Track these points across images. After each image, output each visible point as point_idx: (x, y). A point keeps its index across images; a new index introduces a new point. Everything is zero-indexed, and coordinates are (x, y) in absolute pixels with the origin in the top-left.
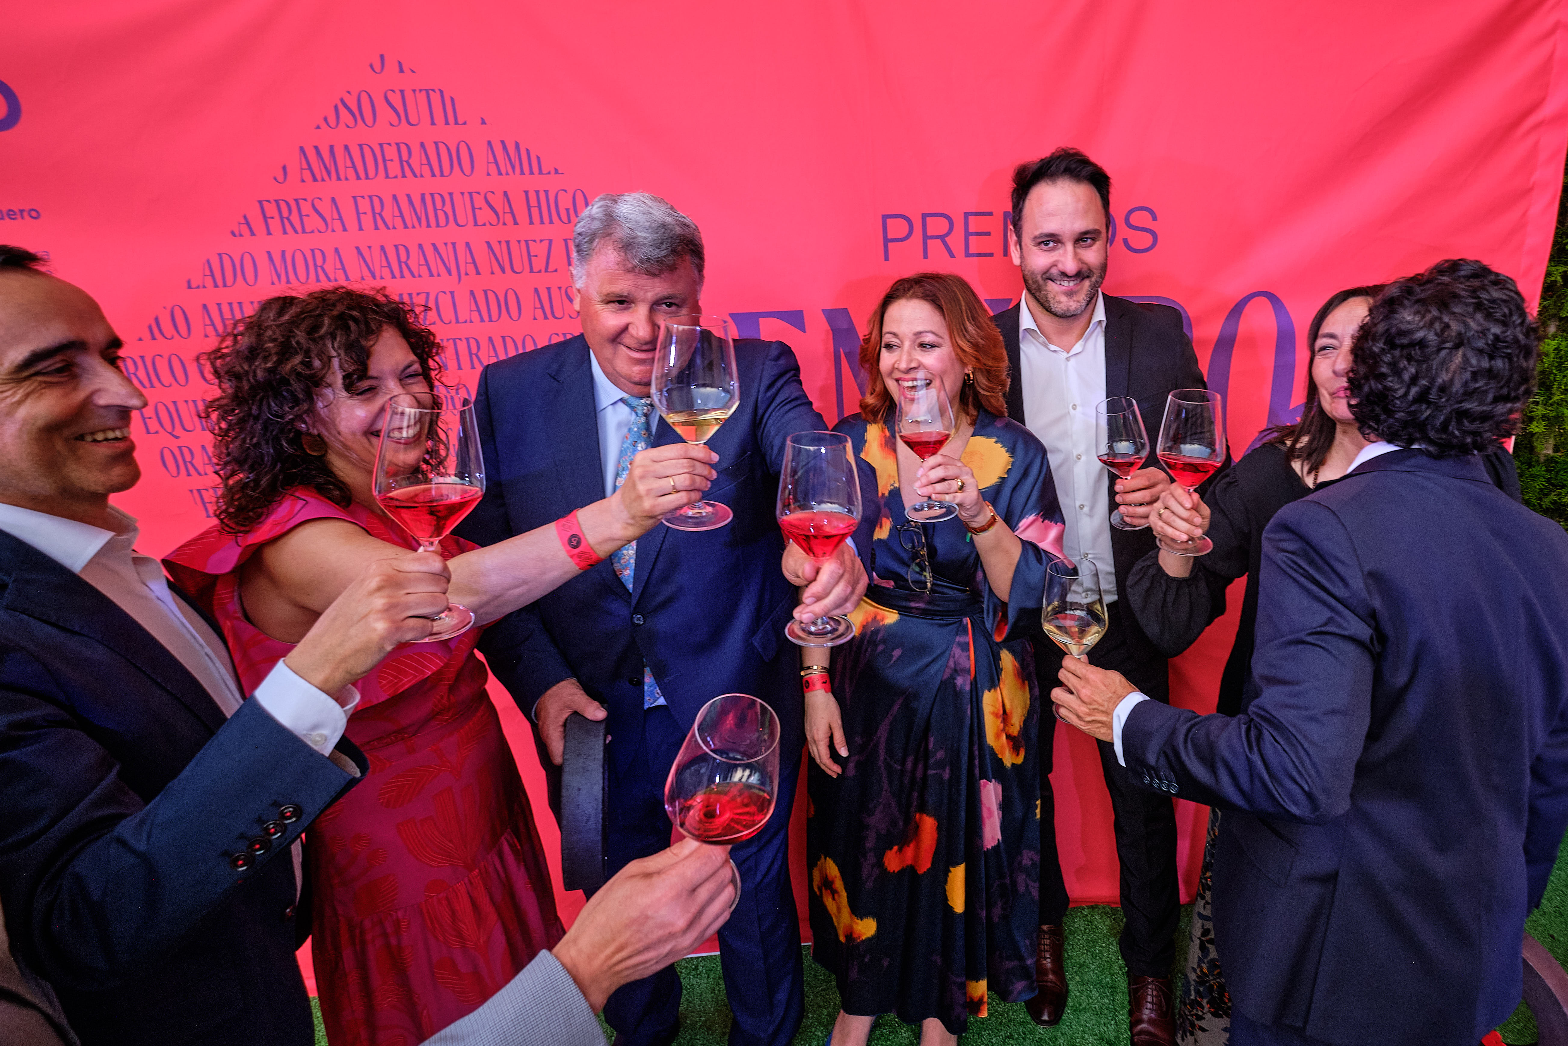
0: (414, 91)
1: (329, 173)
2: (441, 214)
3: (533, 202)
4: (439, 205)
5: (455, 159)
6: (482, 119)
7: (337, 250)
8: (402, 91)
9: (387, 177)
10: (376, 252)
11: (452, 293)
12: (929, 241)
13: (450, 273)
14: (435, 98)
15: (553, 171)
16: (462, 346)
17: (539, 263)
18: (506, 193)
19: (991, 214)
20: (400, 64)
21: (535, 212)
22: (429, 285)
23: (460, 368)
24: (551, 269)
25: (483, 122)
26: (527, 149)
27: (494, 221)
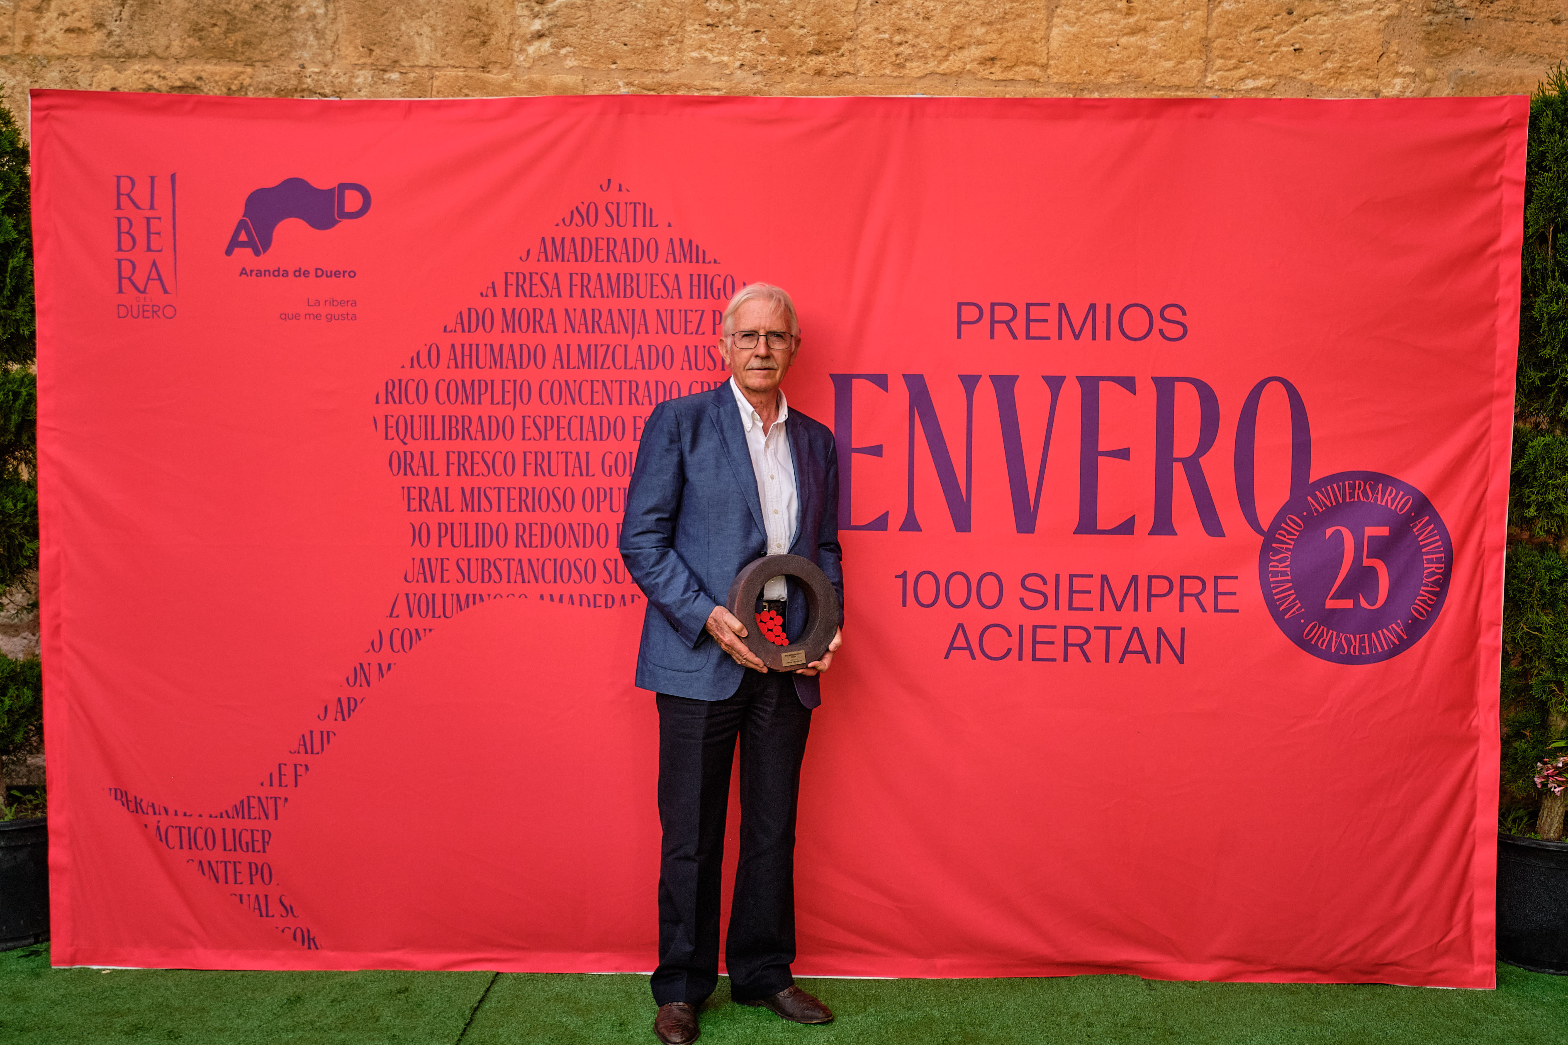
0: (626, 203)
1: (557, 256)
2: (628, 289)
3: (695, 282)
4: (628, 282)
5: (645, 250)
6: (669, 223)
7: (551, 310)
8: (618, 204)
9: (596, 261)
10: (579, 313)
11: (626, 346)
12: (996, 325)
13: (627, 331)
14: (640, 209)
15: (713, 261)
16: (626, 387)
17: (692, 327)
18: (676, 276)
19: (1048, 305)
20: (620, 186)
21: (695, 289)
22: (611, 339)
23: (621, 403)
24: (700, 332)
25: (670, 225)
26: (697, 246)
27: (665, 295)
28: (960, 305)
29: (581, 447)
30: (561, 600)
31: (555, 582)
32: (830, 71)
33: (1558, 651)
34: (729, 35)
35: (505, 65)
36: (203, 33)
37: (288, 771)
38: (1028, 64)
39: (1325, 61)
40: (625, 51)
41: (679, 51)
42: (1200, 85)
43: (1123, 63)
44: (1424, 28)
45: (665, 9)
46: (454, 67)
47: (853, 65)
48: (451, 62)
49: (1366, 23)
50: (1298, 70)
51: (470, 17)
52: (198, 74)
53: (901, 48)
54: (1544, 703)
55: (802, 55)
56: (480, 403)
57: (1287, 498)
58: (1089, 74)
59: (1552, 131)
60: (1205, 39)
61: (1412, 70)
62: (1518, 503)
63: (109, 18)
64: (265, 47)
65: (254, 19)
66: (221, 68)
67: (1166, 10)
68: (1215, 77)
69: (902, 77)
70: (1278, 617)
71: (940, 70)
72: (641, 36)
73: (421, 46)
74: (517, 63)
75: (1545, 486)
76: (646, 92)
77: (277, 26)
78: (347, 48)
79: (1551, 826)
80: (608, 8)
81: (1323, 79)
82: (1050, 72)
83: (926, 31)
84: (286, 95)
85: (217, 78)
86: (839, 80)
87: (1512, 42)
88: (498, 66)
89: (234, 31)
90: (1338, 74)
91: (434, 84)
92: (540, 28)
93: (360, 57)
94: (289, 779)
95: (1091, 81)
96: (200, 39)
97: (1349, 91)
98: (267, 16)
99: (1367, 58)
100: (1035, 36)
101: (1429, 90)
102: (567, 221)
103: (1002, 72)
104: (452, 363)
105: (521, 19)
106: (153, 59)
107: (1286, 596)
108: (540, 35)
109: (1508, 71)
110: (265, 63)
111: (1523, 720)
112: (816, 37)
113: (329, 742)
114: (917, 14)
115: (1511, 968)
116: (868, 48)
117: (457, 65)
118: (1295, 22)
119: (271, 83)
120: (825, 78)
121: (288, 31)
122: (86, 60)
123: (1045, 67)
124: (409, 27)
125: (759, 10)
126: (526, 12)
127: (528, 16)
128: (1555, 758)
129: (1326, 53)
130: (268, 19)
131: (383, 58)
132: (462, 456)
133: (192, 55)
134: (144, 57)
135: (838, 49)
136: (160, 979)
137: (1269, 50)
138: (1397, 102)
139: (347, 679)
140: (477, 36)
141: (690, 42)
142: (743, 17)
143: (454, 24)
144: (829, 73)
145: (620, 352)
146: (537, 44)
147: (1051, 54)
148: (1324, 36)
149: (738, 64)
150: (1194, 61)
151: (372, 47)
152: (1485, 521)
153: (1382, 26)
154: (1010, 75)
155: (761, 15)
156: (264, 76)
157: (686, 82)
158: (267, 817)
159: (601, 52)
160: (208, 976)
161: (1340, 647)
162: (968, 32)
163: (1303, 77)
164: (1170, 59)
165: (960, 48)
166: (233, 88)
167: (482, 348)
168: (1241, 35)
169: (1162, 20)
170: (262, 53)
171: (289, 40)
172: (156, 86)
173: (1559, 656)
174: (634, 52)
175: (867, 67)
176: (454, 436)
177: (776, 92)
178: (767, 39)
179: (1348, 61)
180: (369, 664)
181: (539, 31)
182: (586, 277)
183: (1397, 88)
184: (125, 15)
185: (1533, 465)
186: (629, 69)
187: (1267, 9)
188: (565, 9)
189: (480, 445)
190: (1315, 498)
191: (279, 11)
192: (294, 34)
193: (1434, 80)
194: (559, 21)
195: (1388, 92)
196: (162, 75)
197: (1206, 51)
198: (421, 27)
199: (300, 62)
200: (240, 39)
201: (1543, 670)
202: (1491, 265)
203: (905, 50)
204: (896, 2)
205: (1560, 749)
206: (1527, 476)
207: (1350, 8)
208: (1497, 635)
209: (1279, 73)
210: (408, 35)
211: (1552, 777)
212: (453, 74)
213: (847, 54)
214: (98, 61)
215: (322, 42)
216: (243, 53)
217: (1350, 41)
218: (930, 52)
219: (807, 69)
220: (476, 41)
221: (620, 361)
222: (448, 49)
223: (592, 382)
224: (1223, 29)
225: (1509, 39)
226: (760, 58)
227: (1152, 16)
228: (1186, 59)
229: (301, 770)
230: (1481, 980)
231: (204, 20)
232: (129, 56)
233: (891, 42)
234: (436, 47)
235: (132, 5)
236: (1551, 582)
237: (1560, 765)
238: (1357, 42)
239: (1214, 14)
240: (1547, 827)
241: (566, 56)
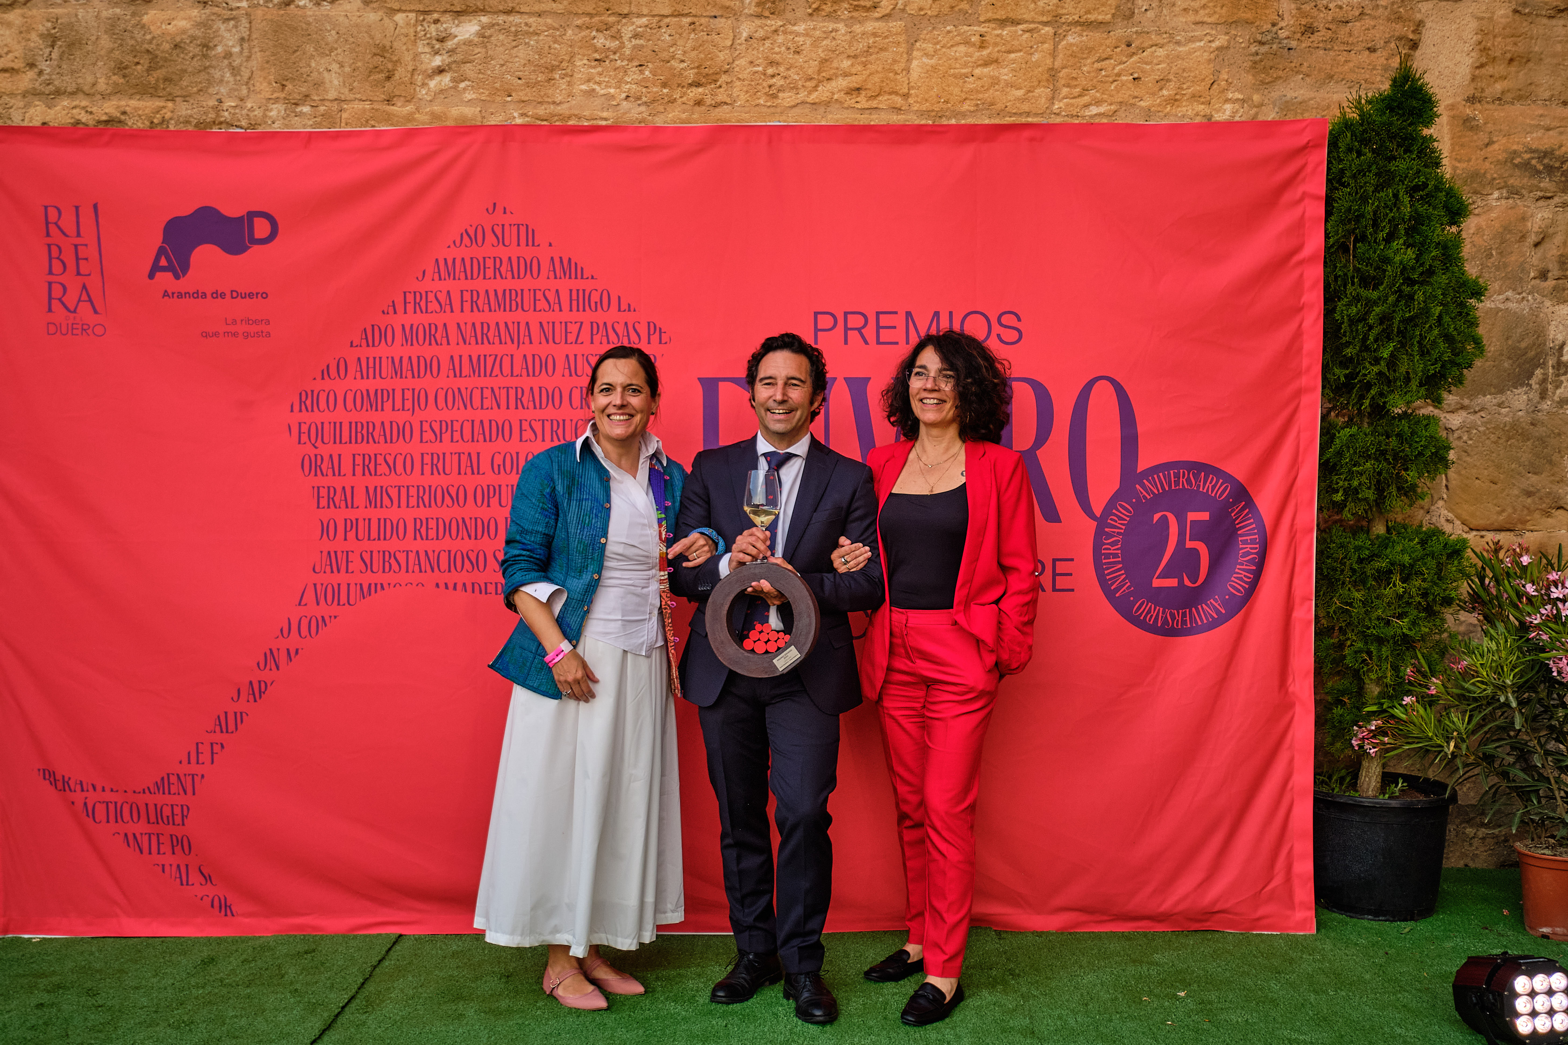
0: (510, 225)
1: (449, 275)
2: (514, 303)
3: (574, 297)
4: (513, 297)
5: (529, 267)
6: (550, 243)
7: (445, 325)
8: (503, 225)
9: (485, 279)
10: (469, 326)
11: (512, 356)
12: (849, 332)
13: (513, 342)
14: (523, 230)
15: (590, 277)
16: (512, 392)
17: (571, 338)
18: (557, 291)
19: (896, 313)
20: (505, 209)
21: (574, 303)
22: (498, 349)
23: (508, 408)
24: (579, 341)
25: (550, 245)
26: (576, 264)
27: (547, 308)
28: (816, 314)
29: (472, 448)
30: (455, 588)
31: (449, 571)
32: (709, 101)
33: (1367, 623)
34: (615, 70)
35: (409, 98)
36: (127, 71)
37: (205, 749)
38: (890, 93)
39: (1161, 89)
40: (519, 85)
41: (569, 84)
42: (1048, 111)
43: (978, 92)
44: (1251, 58)
45: (556, 46)
46: (360, 100)
47: (730, 96)
48: (358, 96)
49: (1198, 53)
50: (1137, 97)
51: (375, 55)
52: (122, 109)
53: (774, 80)
54: (1357, 671)
55: (683, 87)
56: (382, 410)
57: (1116, 486)
58: (946, 102)
59: (1350, 150)
60: (1052, 69)
61: (1240, 96)
62: (1326, 489)
63: (40, 58)
64: (185, 83)
65: (174, 57)
66: (144, 103)
67: (1016, 43)
68: (1061, 105)
69: (776, 107)
70: (1110, 595)
71: (809, 100)
72: (534, 71)
73: (331, 82)
74: (419, 96)
75: (1350, 472)
76: (539, 123)
77: (196, 63)
78: (261, 83)
79: (1369, 784)
80: (503, 45)
81: (1159, 105)
82: (911, 100)
83: (797, 64)
84: (205, 128)
85: (140, 112)
86: (717, 110)
87: (1331, 69)
88: (402, 99)
89: (156, 69)
90: (1173, 101)
91: (343, 116)
92: (440, 64)
93: (273, 92)
94: (205, 757)
95: (948, 109)
96: (124, 76)
97: (1183, 116)
98: (186, 54)
99: (1199, 86)
100: (896, 68)
101: (1257, 114)
102: (458, 243)
103: (867, 101)
104: (359, 375)
105: (423, 56)
106: (81, 95)
107: (1116, 577)
108: (440, 71)
109: (1327, 96)
110: (185, 98)
111: (1341, 688)
112: (696, 70)
113: (242, 722)
114: (789, 49)
115: (1334, 915)
116: (743, 80)
117: (364, 98)
118: (1134, 53)
119: (191, 116)
120: (704, 108)
121: (206, 68)
122: (19, 97)
123: (906, 96)
124: (318, 64)
125: (642, 46)
126: (427, 49)
127: (429, 53)
128: (1369, 722)
129: (1162, 82)
130: (187, 58)
131: (295, 93)
132: (367, 457)
133: (117, 91)
134: (73, 93)
135: (716, 81)
136: (86, 946)
137: (1111, 79)
138: (1229, 126)
139: (258, 664)
140: (382, 71)
141: (580, 76)
142: (628, 52)
143: (360, 61)
144: (708, 103)
145: (506, 362)
146: (438, 78)
147: (912, 84)
148: (1160, 66)
149: (624, 95)
150: (1042, 89)
151: (284, 83)
152: (1296, 505)
153: (1212, 56)
154: (874, 104)
155: (645, 50)
156: (184, 110)
157: (576, 112)
158: (185, 793)
159: (497, 85)
160: (131, 942)
161: (1165, 622)
162: (835, 65)
163: (1142, 104)
164: (1020, 88)
165: (828, 79)
166: (156, 121)
167: (384, 360)
168: (1085, 65)
169: (1013, 52)
170: (182, 89)
171: (207, 77)
172: (84, 120)
173: (1369, 628)
174: (528, 85)
175: (743, 97)
176: (359, 440)
177: (659, 121)
178: (650, 72)
179: (1182, 89)
180: (278, 649)
181: (439, 67)
182: (475, 293)
183: (1228, 113)
184: (54, 56)
185: (1340, 454)
186: (523, 101)
187: (1108, 42)
188: (463, 47)
189: (382, 448)
190: (1143, 486)
191: (197, 50)
192: (212, 71)
193: (1261, 105)
194: (458, 57)
195: (1218, 117)
196: (89, 110)
197: (1054, 80)
198: (330, 63)
199: (218, 97)
200: (161, 76)
201: (1354, 641)
202: (1296, 274)
203: (778, 82)
204: (768, 38)
205: (1374, 712)
206: (1335, 465)
207: (1183, 40)
208: (1310, 610)
209: (1119, 100)
210: (318, 71)
211: (1367, 739)
212: (361, 107)
213: (724, 85)
214: (30, 98)
215: (238, 78)
216: (164, 89)
217: (1184, 70)
218: (800, 83)
219: (689, 100)
220: (382, 76)
221: (506, 369)
222: (355, 84)
223: (482, 389)
224: (1068, 61)
225: (1329, 67)
226: (644, 90)
227: (1003, 48)
228: (1034, 88)
229: (217, 748)
230: (1302, 925)
231: (128, 59)
232: (59, 93)
233: (765, 74)
234: (344, 82)
235: (61, 46)
236: (1360, 561)
237: (1373, 728)
238: (1190, 71)
239: (1060, 47)
240: (1365, 786)
241: (464, 89)
